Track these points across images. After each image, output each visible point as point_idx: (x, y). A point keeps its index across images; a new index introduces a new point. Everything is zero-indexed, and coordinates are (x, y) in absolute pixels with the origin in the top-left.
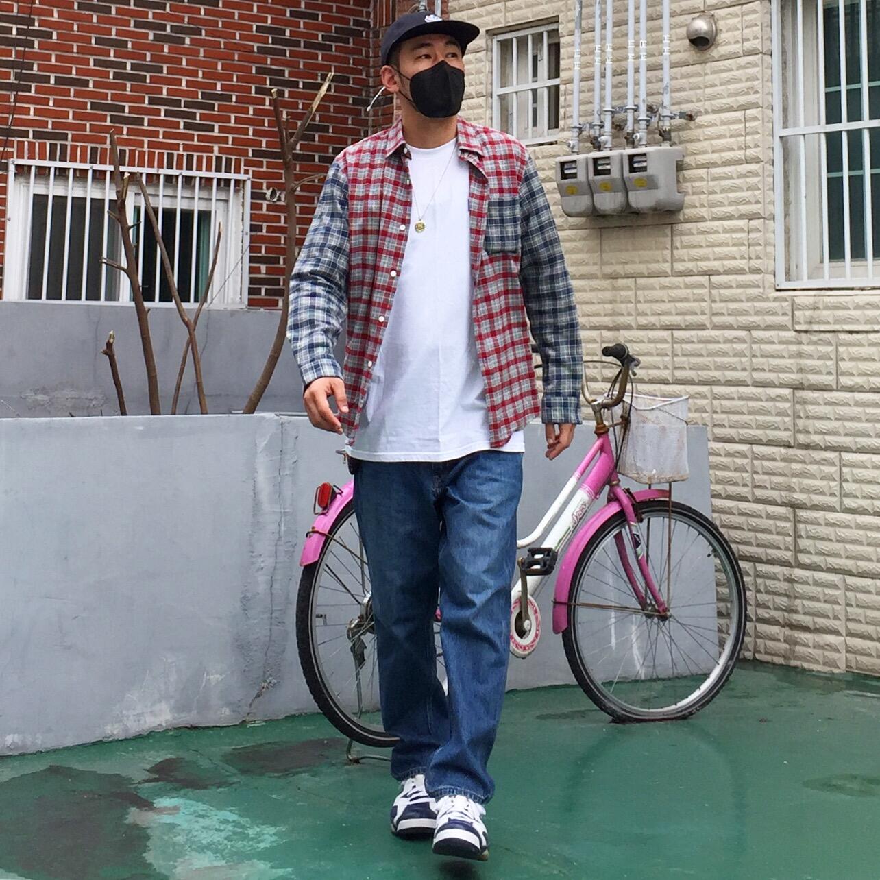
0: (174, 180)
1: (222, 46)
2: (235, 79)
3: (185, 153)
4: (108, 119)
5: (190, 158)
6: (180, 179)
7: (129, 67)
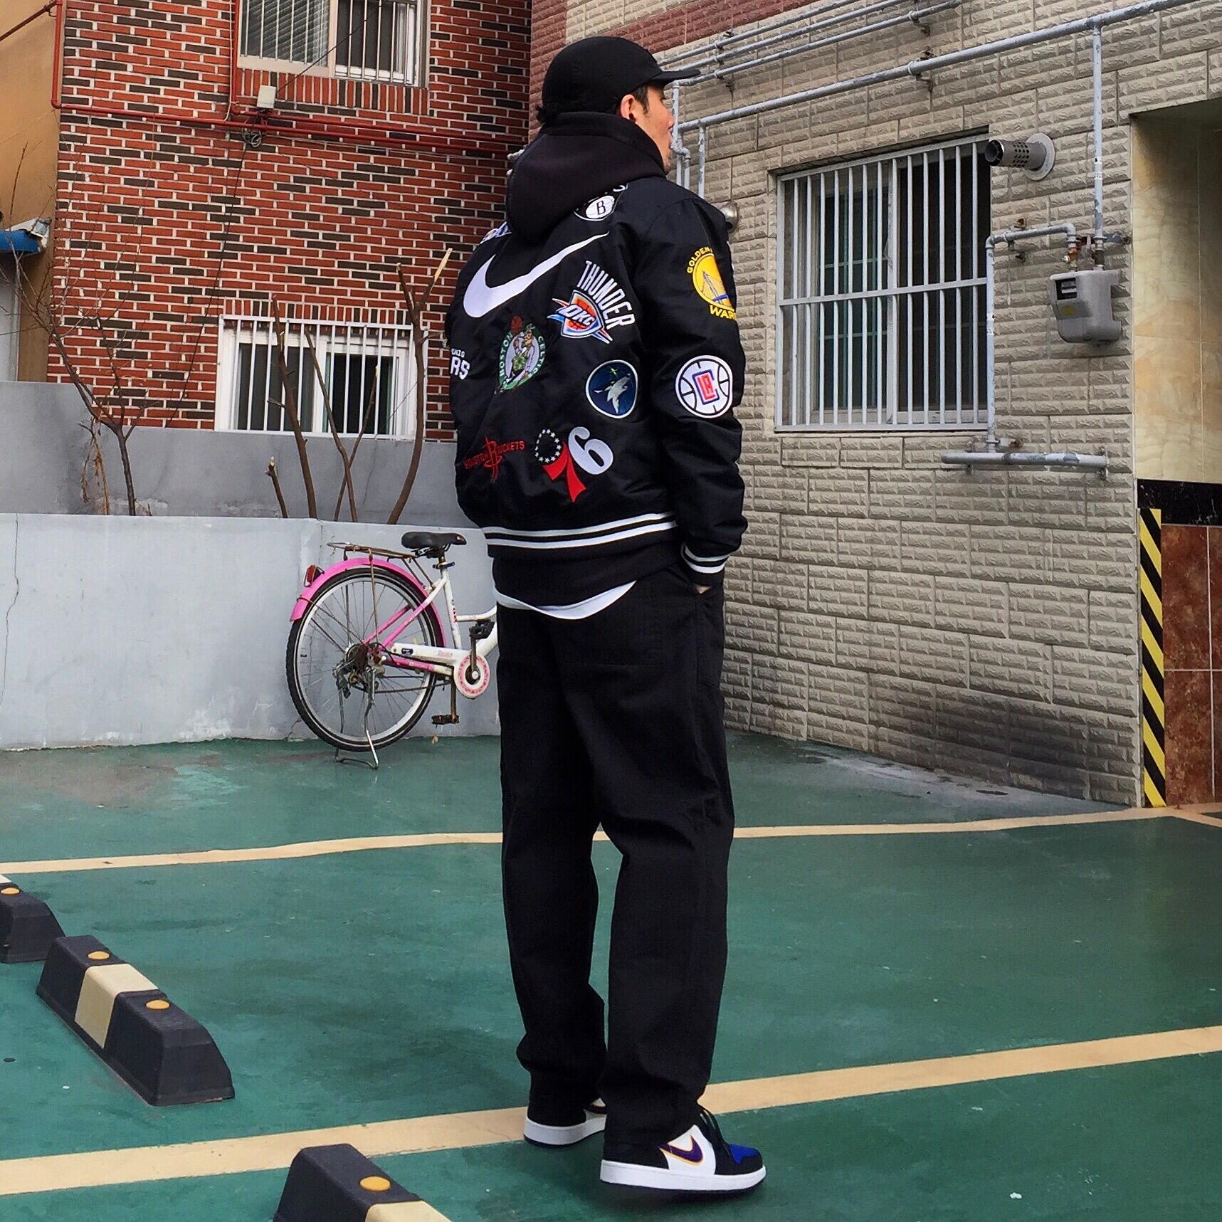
0: (361, 331)
1: (403, 217)
2: (414, 245)
3: (370, 309)
4: (303, 280)
5: (374, 312)
6: (365, 329)
7: (321, 236)
